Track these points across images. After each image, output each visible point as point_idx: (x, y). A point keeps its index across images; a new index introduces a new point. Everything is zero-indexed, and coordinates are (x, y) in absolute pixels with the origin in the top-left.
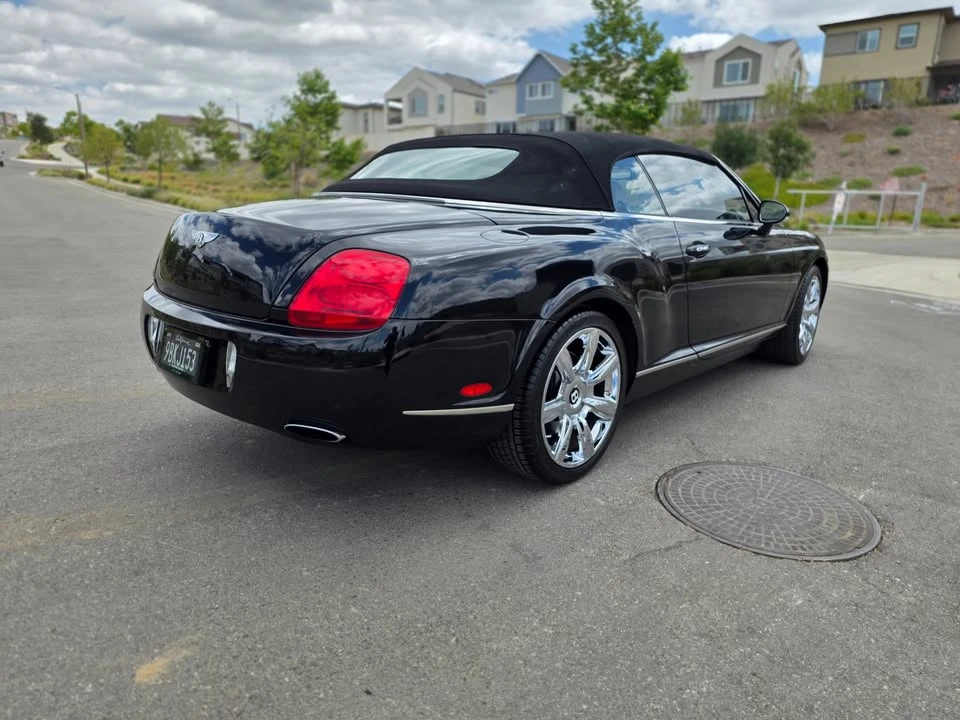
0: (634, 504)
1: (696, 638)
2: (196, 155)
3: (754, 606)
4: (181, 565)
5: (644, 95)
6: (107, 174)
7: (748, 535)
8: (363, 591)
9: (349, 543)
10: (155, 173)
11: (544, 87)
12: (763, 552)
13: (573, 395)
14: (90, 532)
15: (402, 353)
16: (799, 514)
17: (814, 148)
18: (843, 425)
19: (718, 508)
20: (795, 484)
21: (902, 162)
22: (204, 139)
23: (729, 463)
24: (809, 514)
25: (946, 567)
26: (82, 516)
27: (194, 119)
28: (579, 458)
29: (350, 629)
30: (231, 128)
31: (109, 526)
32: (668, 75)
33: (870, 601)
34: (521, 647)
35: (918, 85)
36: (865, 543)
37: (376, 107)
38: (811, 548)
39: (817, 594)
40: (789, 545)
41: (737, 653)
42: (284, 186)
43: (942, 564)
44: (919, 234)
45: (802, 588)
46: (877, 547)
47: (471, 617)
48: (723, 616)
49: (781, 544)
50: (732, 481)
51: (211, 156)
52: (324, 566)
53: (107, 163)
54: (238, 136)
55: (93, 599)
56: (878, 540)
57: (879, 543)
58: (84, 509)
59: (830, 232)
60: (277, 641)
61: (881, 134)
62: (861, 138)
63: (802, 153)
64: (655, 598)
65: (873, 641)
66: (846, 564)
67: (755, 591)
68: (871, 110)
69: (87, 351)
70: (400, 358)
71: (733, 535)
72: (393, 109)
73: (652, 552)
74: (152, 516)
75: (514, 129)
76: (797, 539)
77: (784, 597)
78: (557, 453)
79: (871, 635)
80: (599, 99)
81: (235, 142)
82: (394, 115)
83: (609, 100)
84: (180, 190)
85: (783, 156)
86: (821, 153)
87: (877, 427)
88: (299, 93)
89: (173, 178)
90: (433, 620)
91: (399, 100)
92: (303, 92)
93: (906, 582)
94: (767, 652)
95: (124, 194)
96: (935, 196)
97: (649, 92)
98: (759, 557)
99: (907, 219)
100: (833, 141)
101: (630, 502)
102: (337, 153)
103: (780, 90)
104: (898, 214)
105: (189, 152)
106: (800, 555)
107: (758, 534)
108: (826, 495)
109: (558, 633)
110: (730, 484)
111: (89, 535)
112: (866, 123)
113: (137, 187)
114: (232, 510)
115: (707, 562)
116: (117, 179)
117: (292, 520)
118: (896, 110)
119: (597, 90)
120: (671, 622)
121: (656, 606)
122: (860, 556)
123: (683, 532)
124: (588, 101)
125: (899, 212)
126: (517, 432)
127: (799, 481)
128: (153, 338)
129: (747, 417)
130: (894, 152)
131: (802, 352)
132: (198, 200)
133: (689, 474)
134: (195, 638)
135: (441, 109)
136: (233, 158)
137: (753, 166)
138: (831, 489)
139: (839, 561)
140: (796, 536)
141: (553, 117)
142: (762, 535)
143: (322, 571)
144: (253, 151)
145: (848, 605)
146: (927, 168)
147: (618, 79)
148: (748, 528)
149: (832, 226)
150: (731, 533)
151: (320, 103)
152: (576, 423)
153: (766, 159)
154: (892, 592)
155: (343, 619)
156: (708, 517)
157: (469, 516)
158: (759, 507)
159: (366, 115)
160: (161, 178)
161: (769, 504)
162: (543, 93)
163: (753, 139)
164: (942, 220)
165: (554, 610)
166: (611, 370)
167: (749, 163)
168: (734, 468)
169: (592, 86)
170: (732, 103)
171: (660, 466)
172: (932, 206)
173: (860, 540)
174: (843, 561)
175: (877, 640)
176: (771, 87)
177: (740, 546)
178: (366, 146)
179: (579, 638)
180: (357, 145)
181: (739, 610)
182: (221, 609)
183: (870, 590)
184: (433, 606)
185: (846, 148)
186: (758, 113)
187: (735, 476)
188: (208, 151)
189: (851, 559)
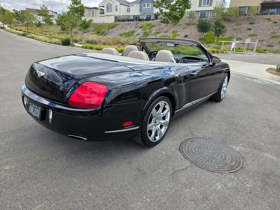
0: (173, 153)
1: (191, 201)
2: (39, 22)
3: (207, 189)
4: (36, 179)
5: (178, 10)
6: (10, 27)
7: (206, 164)
8: (93, 187)
9: (89, 169)
10: (26, 28)
11: (148, 4)
12: (210, 170)
13: (157, 120)
14: (7, 166)
15: (106, 110)
16: (220, 156)
17: (227, 27)
18: (232, 123)
19: (197, 154)
20: (219, 145)
21: (252, 32)
22: (41, 17)
23: (200, 138)
24: (223, 156)
25: (260, 174)
26: (5, 160)
27: (38, 10)
28: (158, 138)
29: (89, 201)
30: (50, 13)
31: (14, 164)
32: (185, 4)
33: (239, 187)
34: (140, 206)
35: (257, 9)
36: (238, 166)
37: (96, 8)
38: (223, 168)
39: (225, 185)
40: (217, 167)
41: (202, 207)
42: (68, 33)
43: (259, 173)
44: (255, 55)
45: (220, 182)
46: (241, 167)
47: (125, 195)
48: (198, 193)
49: (215, 167)
50: (201, 145)
51: (44, 22)
52: (81, 178)
53: (10, 24)
54: (53, 16)
55: (9, 192)
56: (242, 165)
57: (242, 166)
58: (5, 158)
59: (230, 54)
60: (67, 206)
61: (246, 24)
62: (241, 24)
63: (223, 29)
64: (179, 188)
65: (240, 201)
66: (233, 174)
67: (208, 184)
68: (244, 16)
69: (5, 96)
70: (105, 112)
71: (202, 164)
72: (101, 9)
73: (178, 171)
74: (27, 160)
75: (139, 17)
76: (219, 165)
77: (216, 186)
78: (151, 138)
79: (239, 199)
80: (164, 10)
81: (52, 18)
82: (102, 11)
83: (168, 11)
84: (34, 34)
85: (218, 30)
86: (228, 28)
87: (242, 124)
88: (72, 4)
89: (32, 29)
90: (114, 197)
91: (103, 7)
92: (73, 3)
93: (249, 179)
94: (211, 206)
95: (16, 35)
96: (260, 43)
97: (180, 9)
98: (208, 172)
99: (252, 50)
100: (232, 25)
101: (172, 153)
102: (84, 23)
103: (218, 8)
104: (249, 49)
105: (37, 21)
106: (220, 171)
107: (209, 164)
108: (228, 149)
109: (151, 201)
110: (201, 146)
111: (7, 168)
112: (242, 20)
113: (21, 32)
114: (52, 157)
115: (194, 174)
116: (14, 29)
117: (71, 161)
118: (251, 16)
119: (164, 8)
120: (184, 196)
121: (179, 190)
122: (237, 171)
123: (187, 163)
124: (161, 11)
125: (250, 48)
126: (140, 134)
127: (220, 144)
128: (25, 103)
129: (205, 121)
130: (249, 29)
131: (222, 98)
132: (40, 37)
133: (189, 142)
134: (41, 206)
135: (116, 10)
136: (51, 24)
137: (209, 32)
138: (229, 147)
139: (231, 173)
140: (219, 164)
141: (150, 14)
142: (210, 164)
143: (81, 180)
144: (57, 21)
145: (233, 188)
146: (258, 34)
147: (170, 4)
148: (206, 162)
149: (231, 52)
150: (201, 163)
151: (78, 7)
152: (157, 128)
153: (213, 31)
154: (245, 183)
155: (87, 198)
156: (194, 158)
157: (125, 158)
158: (209, 154)
159: (93, 11)
160: (28, 29)
161: (212, 153)
162: (148, 7)
163: (209, 24)
164: (261, 50)
165: (150, 192)
166: (168, 112)
167: (208, 31)
168: (202, 140)
169: (162, 7)
170: (204, 12)
171: (181, 139)
172: (259, 46)
173: (237, 165)
174: (232, 173)
175: (241, 201)
176: (215, 8)
177: (203, 168)
178: (93, 21)
179: (157, 202)
180: (91, 21)
181: (203, 191)
182: (49, 195)
183: (239, 183)
184: (114, 192)
185: (236, 27)
186: (211, 15)
187: (202, 143)
188: (43, 21)
189: (234, 172)
